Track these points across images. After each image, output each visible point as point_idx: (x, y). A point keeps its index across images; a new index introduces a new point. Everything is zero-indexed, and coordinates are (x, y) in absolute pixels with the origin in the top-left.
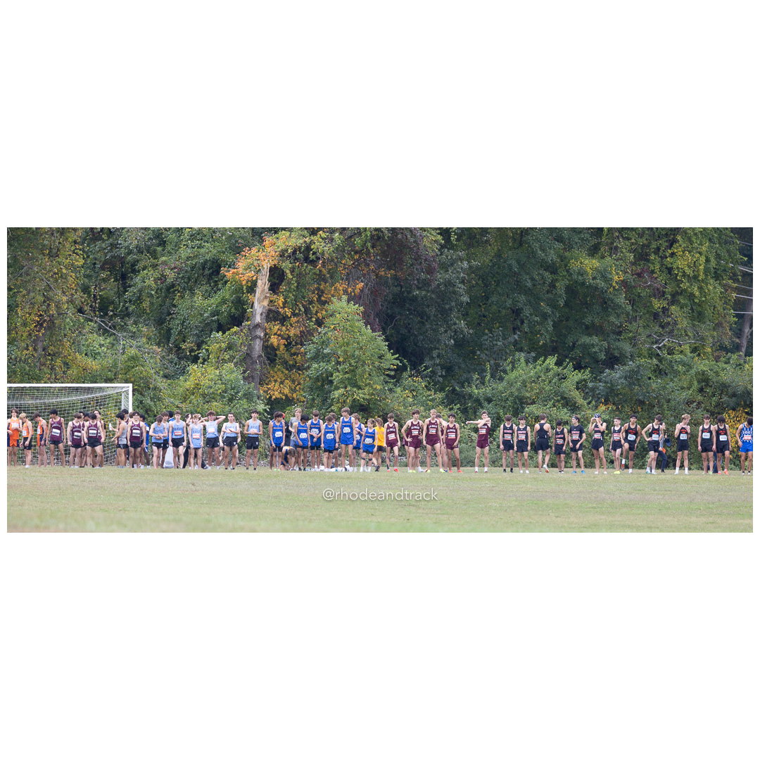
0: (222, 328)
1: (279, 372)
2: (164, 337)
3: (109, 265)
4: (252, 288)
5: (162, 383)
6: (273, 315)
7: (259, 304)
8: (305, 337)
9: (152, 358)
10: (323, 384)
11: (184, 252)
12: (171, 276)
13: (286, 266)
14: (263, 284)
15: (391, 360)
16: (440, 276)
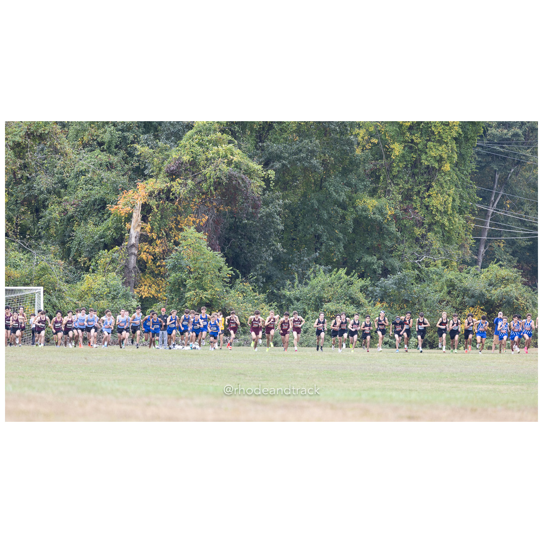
0: (107, 247)
1: (148, 280)
2: (66, 254)
3: (27, 201)
4: (129, 218)
5: (65, 287)
6: (143, 238)
7: (134, 230)
8: (166, 253)
9: (57, 268)
10: (179, 287)
11: (81, 193)
12: (71, 210)
13: (153, 203)
14: (137, 216)
15: (227, 271)
16: (263, 211)
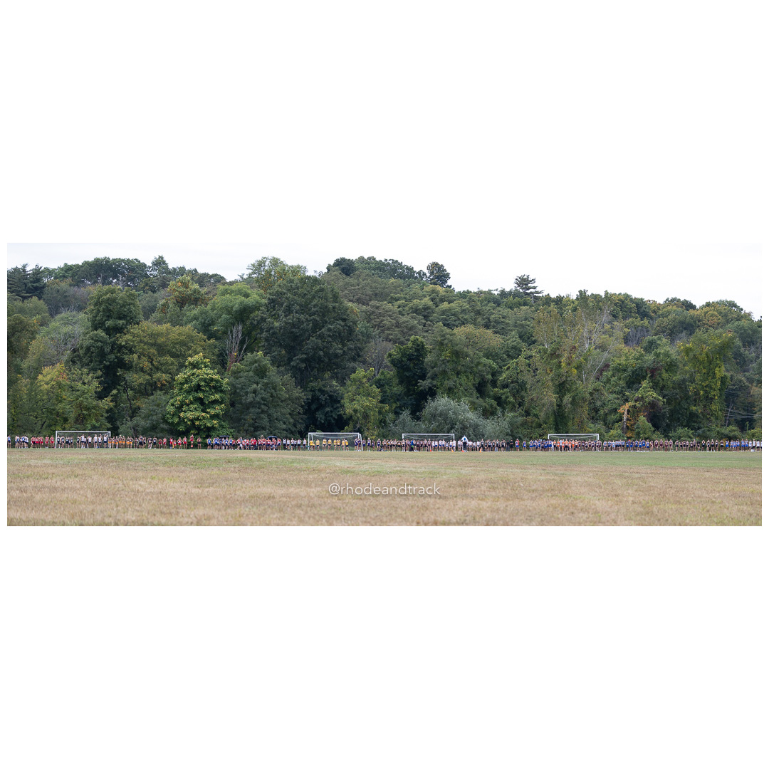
0: (617, 422)
1: (629, 431)
2: (605, 424)
4: (623, 414)
5: (605, 434)
6: (628, 419)
7: (625, 417)
8: (635, 424)
9: (603, 429)
11: (609, 406)
12: (607, 411)
13: (631, 409)
14: (626, 413)
15: (653, 429)
16: (663, 411)
